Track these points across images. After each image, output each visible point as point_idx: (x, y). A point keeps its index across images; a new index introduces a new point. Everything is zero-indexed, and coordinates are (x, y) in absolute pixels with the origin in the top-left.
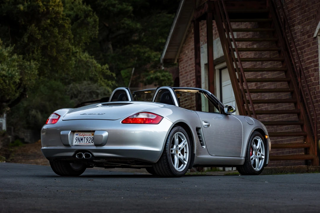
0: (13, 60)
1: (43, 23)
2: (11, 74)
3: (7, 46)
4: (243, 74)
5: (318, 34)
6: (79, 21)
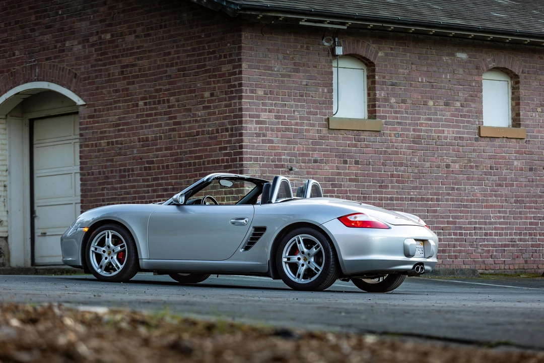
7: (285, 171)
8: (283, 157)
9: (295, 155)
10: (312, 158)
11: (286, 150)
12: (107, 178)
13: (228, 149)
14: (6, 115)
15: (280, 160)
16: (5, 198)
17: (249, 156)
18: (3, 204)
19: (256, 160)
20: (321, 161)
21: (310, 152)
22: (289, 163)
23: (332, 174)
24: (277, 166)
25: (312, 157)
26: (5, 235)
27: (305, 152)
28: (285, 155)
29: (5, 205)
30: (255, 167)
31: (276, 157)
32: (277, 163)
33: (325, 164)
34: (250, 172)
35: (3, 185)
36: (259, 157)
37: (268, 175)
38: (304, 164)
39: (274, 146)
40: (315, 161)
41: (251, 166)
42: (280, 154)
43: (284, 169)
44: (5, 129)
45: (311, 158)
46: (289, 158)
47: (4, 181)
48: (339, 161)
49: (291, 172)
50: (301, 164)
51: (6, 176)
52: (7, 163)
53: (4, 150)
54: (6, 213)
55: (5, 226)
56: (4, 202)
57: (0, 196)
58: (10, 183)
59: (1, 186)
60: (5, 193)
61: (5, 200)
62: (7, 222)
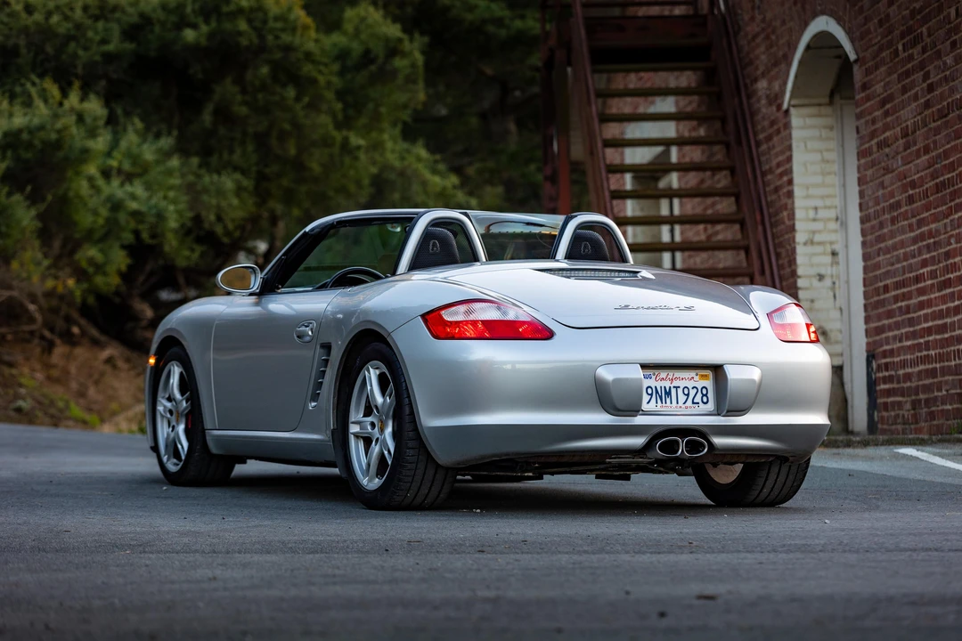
0: (169, 173)
1: (249, 75)
2: (156, 206)
3: (158, 136)
4: (608, 204)
5: (792, 103)
6: (373, 68)
12: (881, 225)
14: (832, 95)
16: (835, 280)
18: (832, 294)
26: (837, 362)
29: (835, 296)
35: (829, 249)
44: (831, 128)
47: (831, 243)
51: (836, 231)
52: (837, 201)
53: (829, 173)
54: (838, 313)
55: (837, 342)
56: (833, 289)
57: (821, 277)
58: (847, 246)
59: (824, 254)
60: (834, 268)
61: (834, 283)
62: (841, 331)
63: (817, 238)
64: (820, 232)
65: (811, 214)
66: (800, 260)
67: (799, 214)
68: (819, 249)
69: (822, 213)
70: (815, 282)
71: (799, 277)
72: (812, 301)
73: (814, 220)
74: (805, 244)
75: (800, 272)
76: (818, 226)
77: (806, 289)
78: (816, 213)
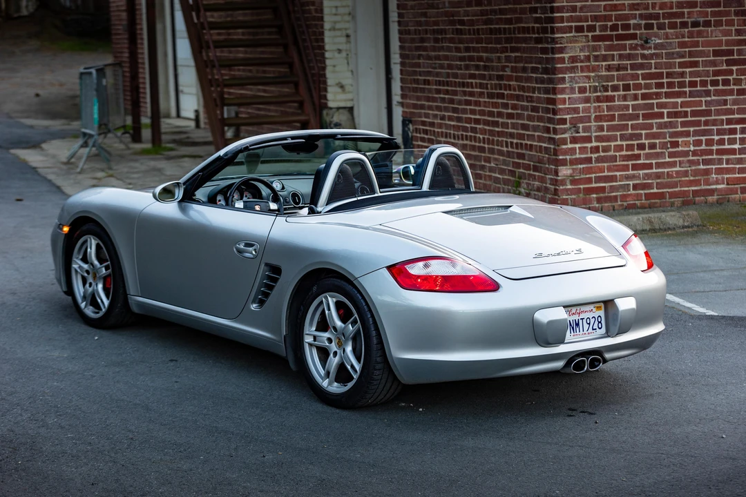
7: (637, 45)
8: (632, 22)
9: (657, 17)
10: (689, 20)
11: (638, 10)
12: (422, 40)
13: (539, 11)
15: (626, 27)
16: (348, 53)
17: (565, 24)
18: (346, 61)
19: (579, 29)
20: (707, 24)
21: (686, 10)
22: (643, 31)
23: (728, 43)
24: (620, 37)
25: (688, 18)
26: (349, 104)
27: (674, 10)
28: (635, 18)
29: (348, 63)
30: (576, 41)
31: (619, 23)
32: (620, 32)
33: (713, 28)
34: (567, 50)
35: (344, 33)
36: (585, 24)
37: (603, 53)
38: (672, 31)
39: (615, 5)
40: (696, 24)
41: (571, 41)
42: (627, 17)
43: (635, 42)
45: (686, 20)
46: (643, 22)
47: (346, 29)
48: (741, 22)
49: (648, 45)
50: (668, 30)
51: (348, 22)
52: (350, 2)
54: (350, 73)
55: (349, 92)
56: (347, 58)
57: (340, 51)
58: (355, 32)
59: (341, 36)
60: (348, 45)
61: (348, 55)
62: (352, 85)
63: (338, 26)
64: (339, 22)
65: (334, 11)
66: (327, 40)
67: (326, 11)
68: (338, 33)
69: (341, 10)
70: (337, 55)
71: (326, 51)
72: (334, 66)
73: (336, 15)
74: (330, 30)
75: (327, 47)
76: (338, 18)
77: (330, 59)
78: (337, 10)
